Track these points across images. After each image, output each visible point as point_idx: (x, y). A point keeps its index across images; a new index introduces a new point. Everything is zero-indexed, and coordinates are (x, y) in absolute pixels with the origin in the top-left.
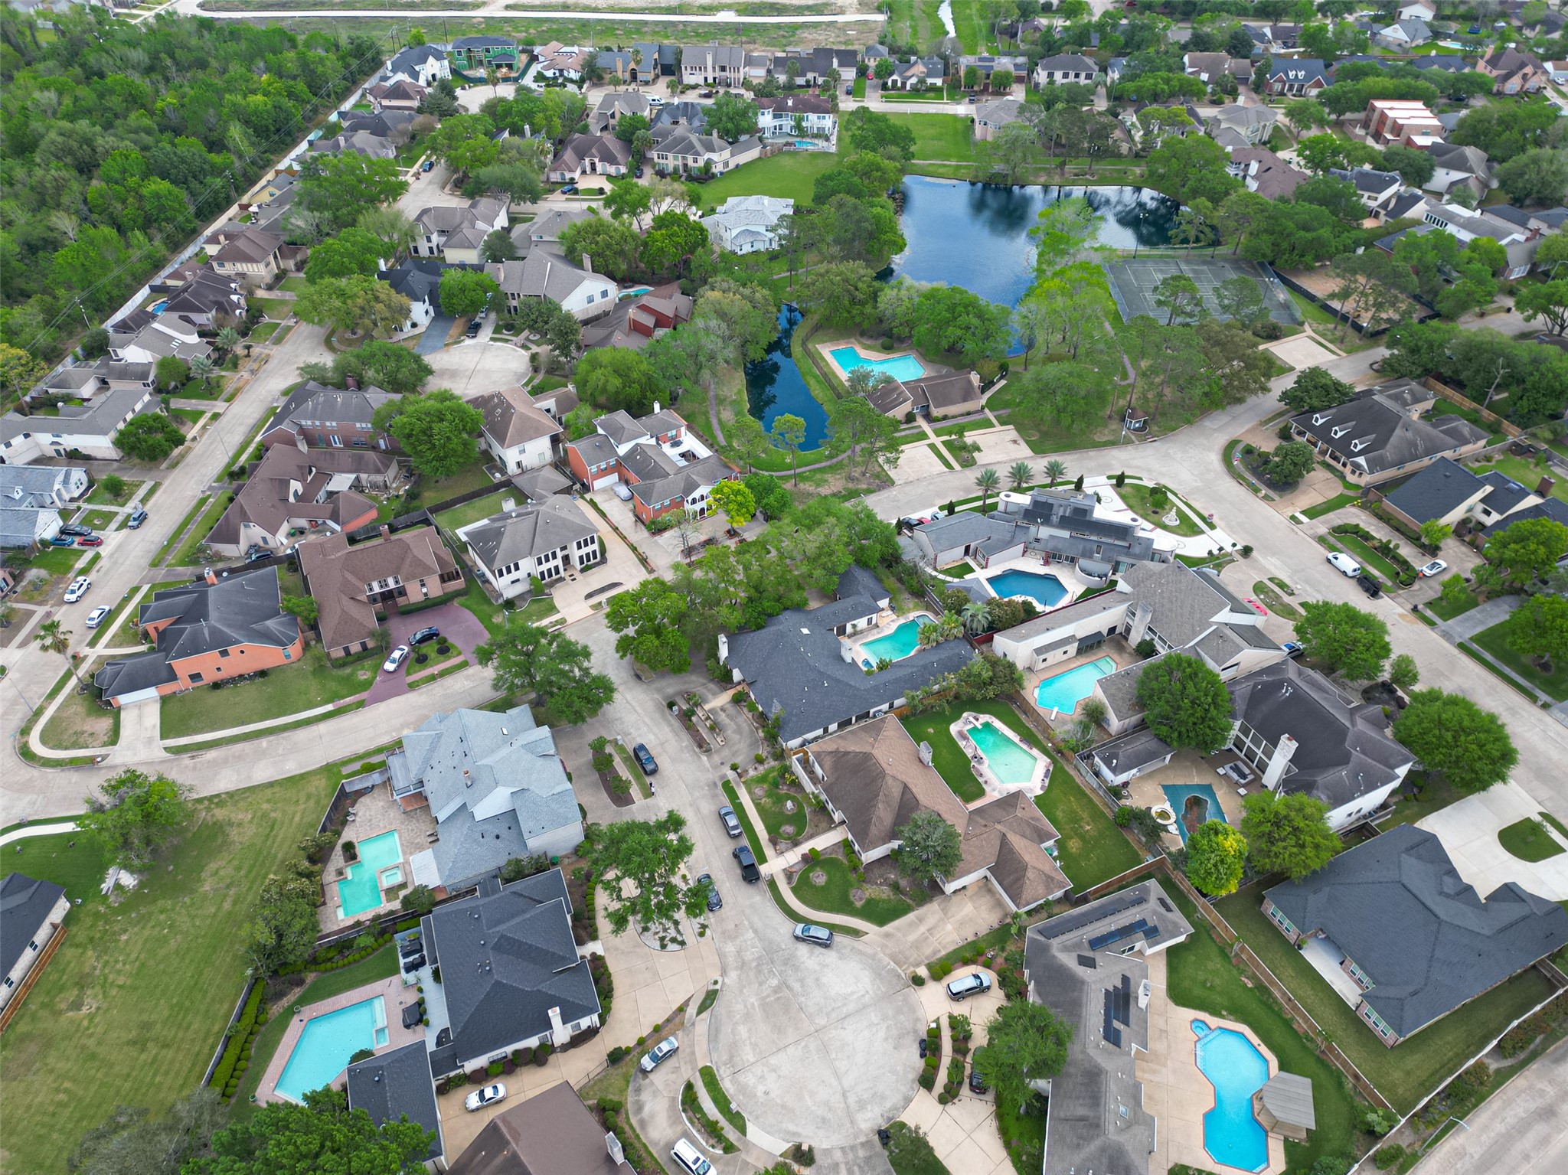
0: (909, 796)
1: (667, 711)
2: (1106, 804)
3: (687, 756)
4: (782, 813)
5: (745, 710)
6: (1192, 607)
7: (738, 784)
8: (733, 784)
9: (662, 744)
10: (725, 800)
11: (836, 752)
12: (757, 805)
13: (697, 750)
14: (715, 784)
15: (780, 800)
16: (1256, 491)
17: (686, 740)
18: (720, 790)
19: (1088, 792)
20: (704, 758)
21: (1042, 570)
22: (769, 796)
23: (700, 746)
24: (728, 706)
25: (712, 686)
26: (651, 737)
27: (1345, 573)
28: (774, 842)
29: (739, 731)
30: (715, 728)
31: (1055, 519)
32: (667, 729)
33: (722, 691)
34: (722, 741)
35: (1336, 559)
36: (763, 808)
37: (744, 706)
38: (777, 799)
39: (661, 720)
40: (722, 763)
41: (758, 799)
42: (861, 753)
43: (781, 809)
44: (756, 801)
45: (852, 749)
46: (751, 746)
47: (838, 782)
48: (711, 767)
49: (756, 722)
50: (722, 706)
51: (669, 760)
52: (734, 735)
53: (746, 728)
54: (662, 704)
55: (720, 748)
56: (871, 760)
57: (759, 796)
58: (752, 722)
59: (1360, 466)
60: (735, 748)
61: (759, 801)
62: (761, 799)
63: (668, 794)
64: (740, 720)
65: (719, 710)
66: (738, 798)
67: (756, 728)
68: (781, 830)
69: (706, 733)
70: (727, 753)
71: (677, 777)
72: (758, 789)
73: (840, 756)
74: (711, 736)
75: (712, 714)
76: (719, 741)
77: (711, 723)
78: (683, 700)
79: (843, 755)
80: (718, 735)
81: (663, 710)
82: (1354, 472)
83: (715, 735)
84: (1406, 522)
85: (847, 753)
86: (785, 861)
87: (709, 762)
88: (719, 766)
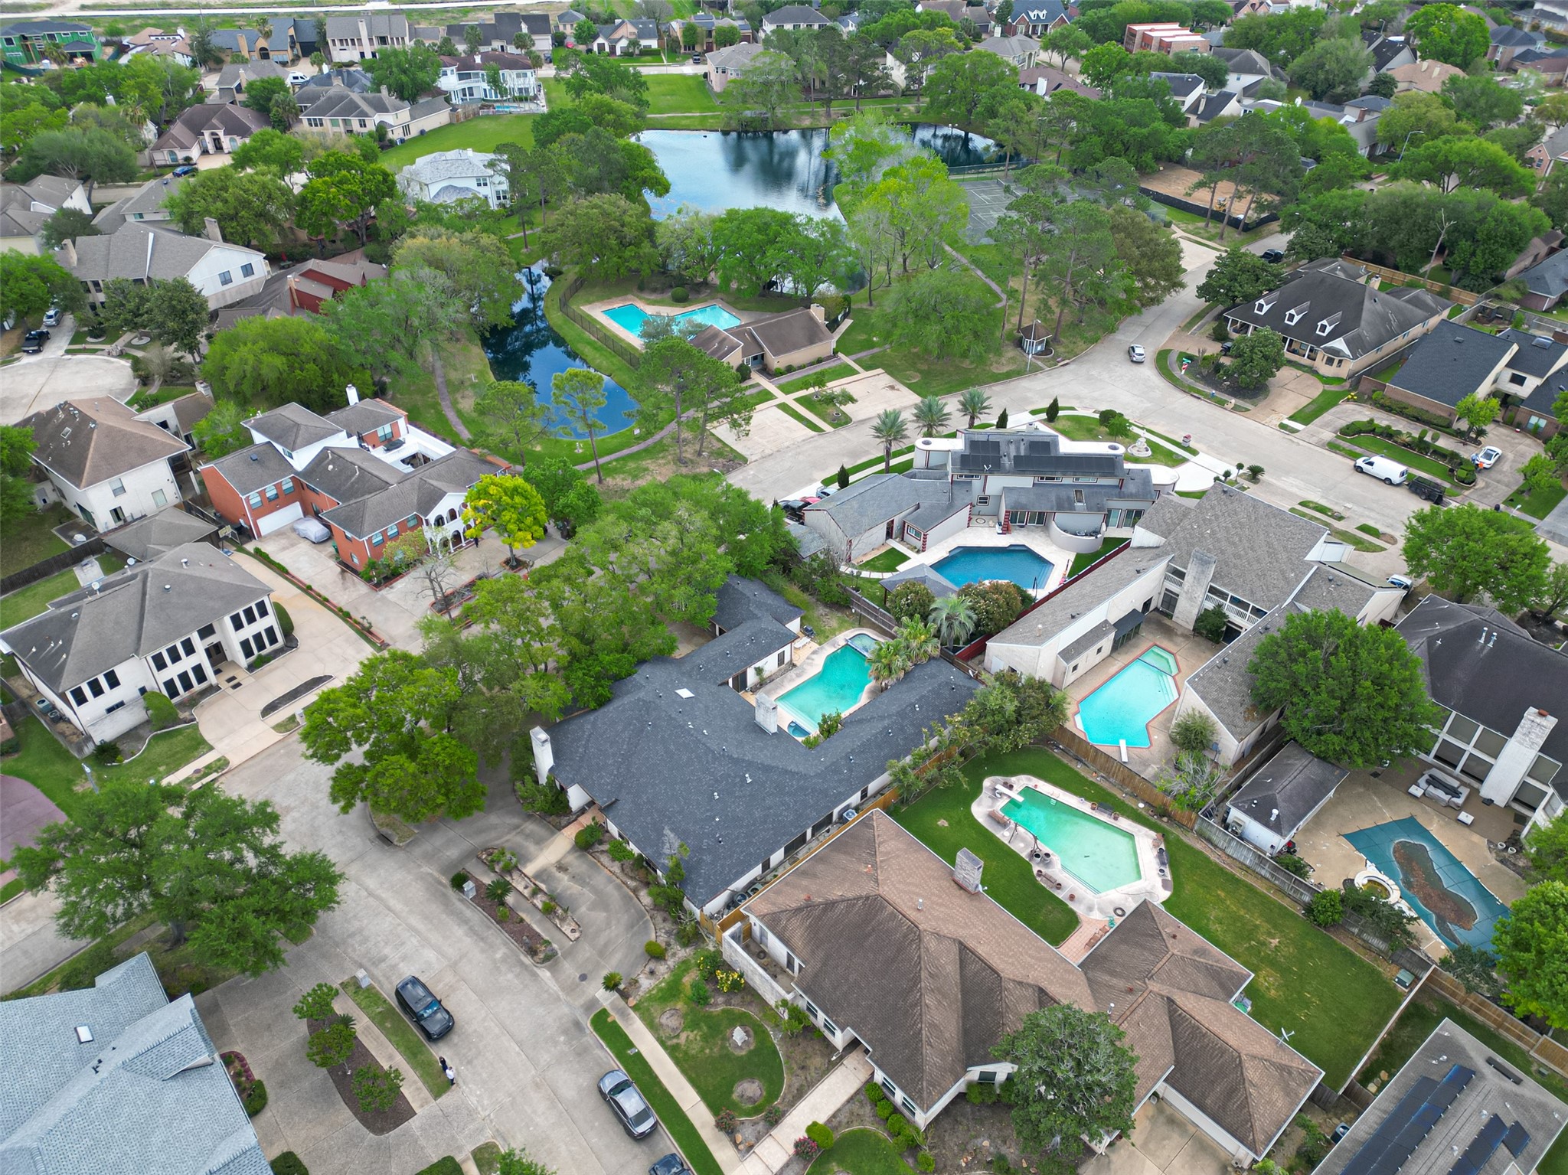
0: (973, 967)
1: (451, 893)
2: (1279, 890)
3: (509, 977)
4: (726, 1057)
5: (605, 859)
6: (1269, 545)
7: (623, 1014)
8: (614, 1016)
9: (454, 966)
10: (606, 1056)
11: (809, 906)
12: (672, 1051)
13: (527, 960)
14: (577, 1025)
15: (716, 1029)
16: (1221, 403)
17: (502, 945)
18: (591, 1037)
19: (1239, 874)
20: (545, 974)
21: (1004, 541)
22: (694, 1025)
23: (532, 952)
24: (572, 860)
25: (530, 827)
26: (430, 955)
27: (1388, 481)
28: (727, 1127)
29: (601, 903)
30: (554, 907)
31: (1007, 462)
32: (459, 932)
33: (553, 834)
34: (573, 931)
35: (1371, 464)
36: (686, 1053)
37: (603, 852)
38: (709, 1027)
39: (444, 916)
40: (583, 977)
41: (671, 1038)
42: (858, 899)
43: (723, 1047)
44: (669, 1043)
45: (837, 893)
46: (632, 927)
47: (825, 964)
48: (563, 989)
49: (632, 878)
50: (559, 862)
51: (474, 997)
52: (593, 914)
53: (616, 894)
54: (440, 883)
55: (572, 947)
56: (883, 908)
57: (673, 1030)
58: (625, 879)
59: (1337, 352)
60: (602, 940)
61: (675, 1041)
62: (678, 1036)
63: (484, 1075)
64: (600, 880)
65: (554, 870)
66: (631, 1045)
67: (635, 891)
68: (735, 1096)
69: (539, 922)
70: (588, 955)
71: (497, 1030)
72: (667, 1015)
73: (816, 912)
74: (549, 925)
75: (543, 882)
76: (568, 932)
77: (544, 898)
78: (481, 866)
79: (825, 910)
80: (563, 920)
81: (444, 895)
82: (1330, 361)
83: (557, 922)
84: (1425, 408)
85: (830, 905)
86: (760, 1168)
87: (557, 980)
88: (577, 986)
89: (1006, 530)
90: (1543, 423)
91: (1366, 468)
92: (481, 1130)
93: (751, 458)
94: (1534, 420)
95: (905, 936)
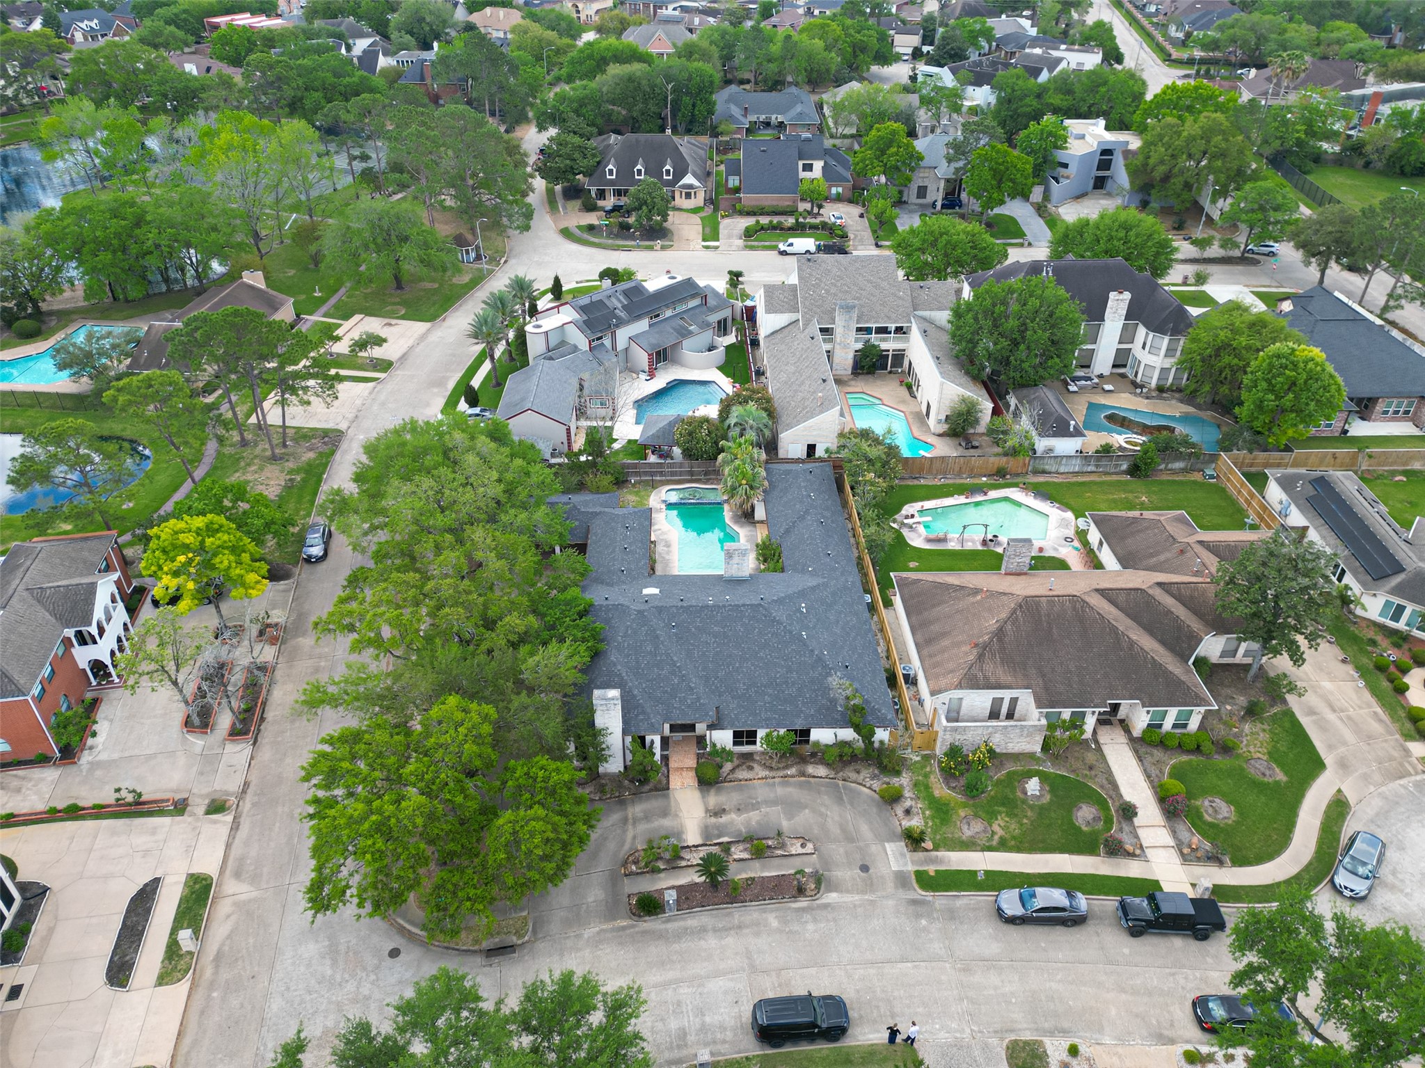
0: (1121, 598)
1: (651, 924)
2: (1106, 473)
3: (811, 929)
4: (1042, 810)
5: (742, 774)
7: (935, 861)
8: (931, 869)
9: (753, 969)
10: (967, 900)
11: (983, 651)
12: (1003, 846)
13: (803, 903)
14: (914, 902)
15: (1009, 801)
16: (651, 248)
17: (769, 916)
18: (940, 900)
19: (1080, 479)
20: (832, 897)
22: (991, 816)
23: (801, 891)
24: (713, 799)
25: (637, 809)
26: (717, 985)
28: (1115, 850)
29: (792, 807)
30: (759, 847)
31: (622, 314)
32: (711, 942)
33: (667, 797)
34: (803, 846)
35: (791, 245)
36: (1014, 838)
37: (733, 771)
38: (1003, 804)
39: (676, 947)
40: (865, 868)
41: (991, 839)
42: (1014, 611)
43: (1031, 807)
44: (994, 843)
45: (992, 623)
46: (842, 799)
47: (1043, 676)
48: (864, 892)
49: (787, 767)
50: (707, 811)
51: (813, 971)
52: (797, 819)
53: (790, 789)
54: (624, 928)
55: (821, 857)
56: (1038, 604)
57: (985, 831)
58: (781, 773)
59: (691, 186)
60: (835, 830)
61: (996, 837)
62: (993, 833)
63: (920, 1010)
64: (761, 791)
65: (713, 820)
66: (975, 872)
67: (803, 774)
68: (1084, 828)
69: (763, 868)
70: (841, 850)
71: (872, 971)
72: (965, 827)
73: (996, 646)
74: (776, 861)
75: (719, 837)
76: (801, 851)
77: (741, 847)
78: (640, 878)
79: (1000, 640)
80: (782, 846)
81: (644, 932)
82: (688, 196)
83: (780, 852)
84: (775, 203)
85: (1000, 633)
86: (1161, 852)
87: (848, 891)
88: (870, 878)
89: (652, 374)
90: (840, 190)
91: (789, 250)
92: (986, 1047)
93: (343, 426)
94: (834, 190)
95: (1074, 608)
